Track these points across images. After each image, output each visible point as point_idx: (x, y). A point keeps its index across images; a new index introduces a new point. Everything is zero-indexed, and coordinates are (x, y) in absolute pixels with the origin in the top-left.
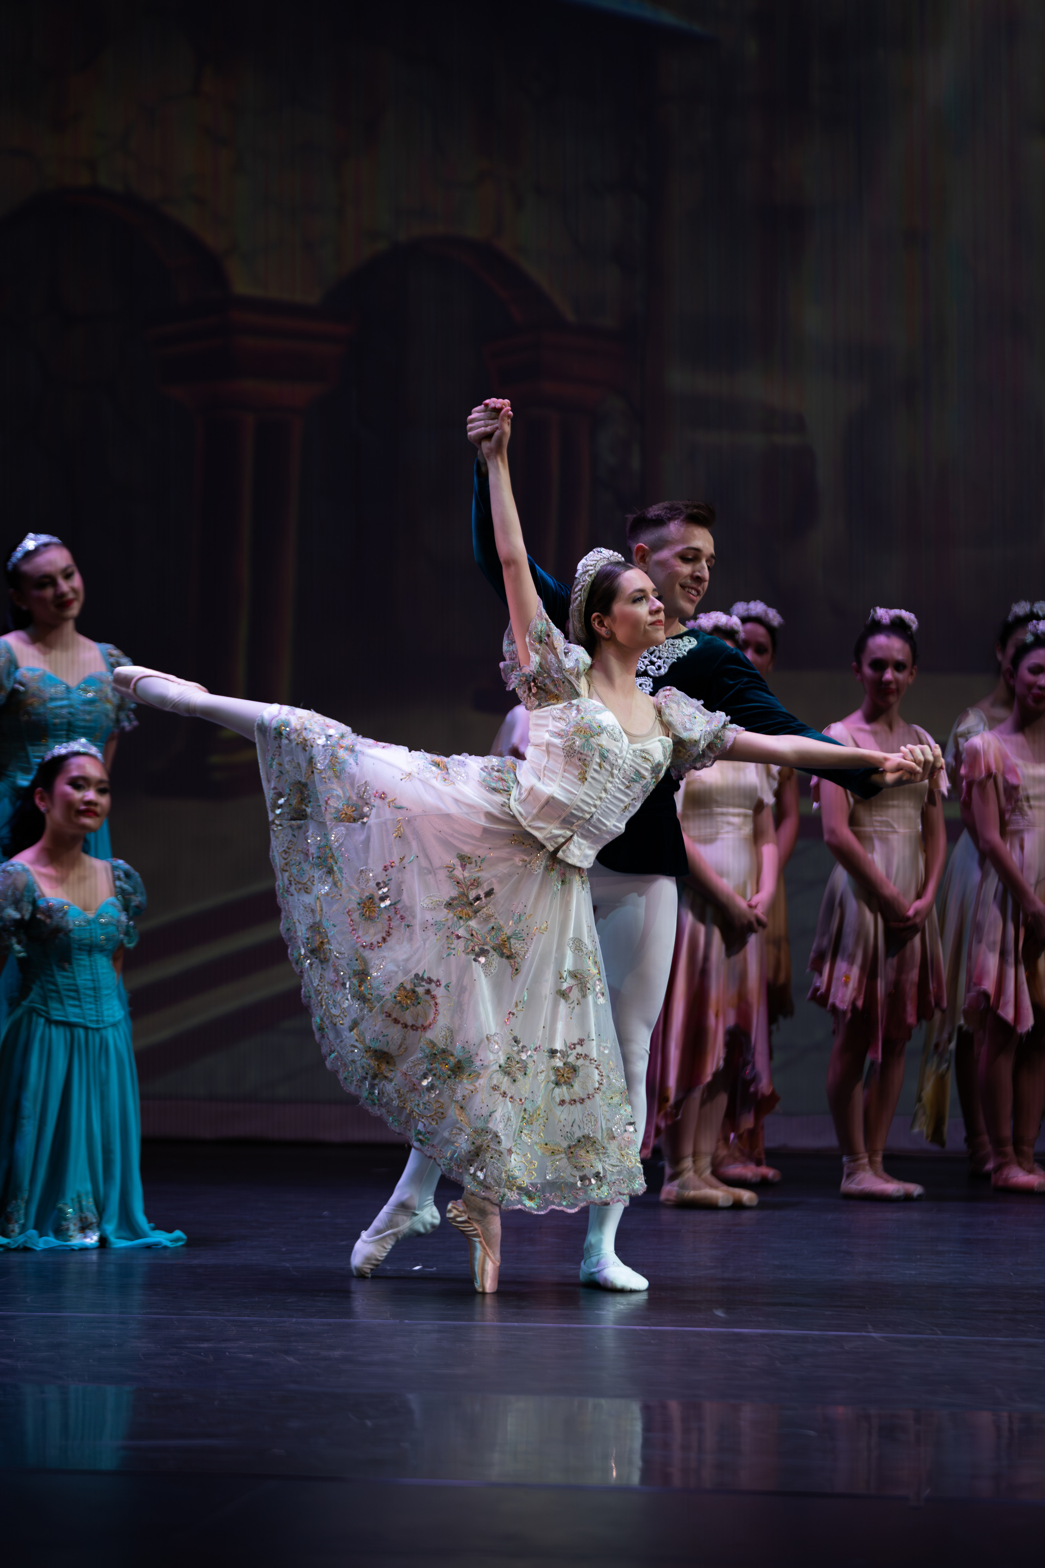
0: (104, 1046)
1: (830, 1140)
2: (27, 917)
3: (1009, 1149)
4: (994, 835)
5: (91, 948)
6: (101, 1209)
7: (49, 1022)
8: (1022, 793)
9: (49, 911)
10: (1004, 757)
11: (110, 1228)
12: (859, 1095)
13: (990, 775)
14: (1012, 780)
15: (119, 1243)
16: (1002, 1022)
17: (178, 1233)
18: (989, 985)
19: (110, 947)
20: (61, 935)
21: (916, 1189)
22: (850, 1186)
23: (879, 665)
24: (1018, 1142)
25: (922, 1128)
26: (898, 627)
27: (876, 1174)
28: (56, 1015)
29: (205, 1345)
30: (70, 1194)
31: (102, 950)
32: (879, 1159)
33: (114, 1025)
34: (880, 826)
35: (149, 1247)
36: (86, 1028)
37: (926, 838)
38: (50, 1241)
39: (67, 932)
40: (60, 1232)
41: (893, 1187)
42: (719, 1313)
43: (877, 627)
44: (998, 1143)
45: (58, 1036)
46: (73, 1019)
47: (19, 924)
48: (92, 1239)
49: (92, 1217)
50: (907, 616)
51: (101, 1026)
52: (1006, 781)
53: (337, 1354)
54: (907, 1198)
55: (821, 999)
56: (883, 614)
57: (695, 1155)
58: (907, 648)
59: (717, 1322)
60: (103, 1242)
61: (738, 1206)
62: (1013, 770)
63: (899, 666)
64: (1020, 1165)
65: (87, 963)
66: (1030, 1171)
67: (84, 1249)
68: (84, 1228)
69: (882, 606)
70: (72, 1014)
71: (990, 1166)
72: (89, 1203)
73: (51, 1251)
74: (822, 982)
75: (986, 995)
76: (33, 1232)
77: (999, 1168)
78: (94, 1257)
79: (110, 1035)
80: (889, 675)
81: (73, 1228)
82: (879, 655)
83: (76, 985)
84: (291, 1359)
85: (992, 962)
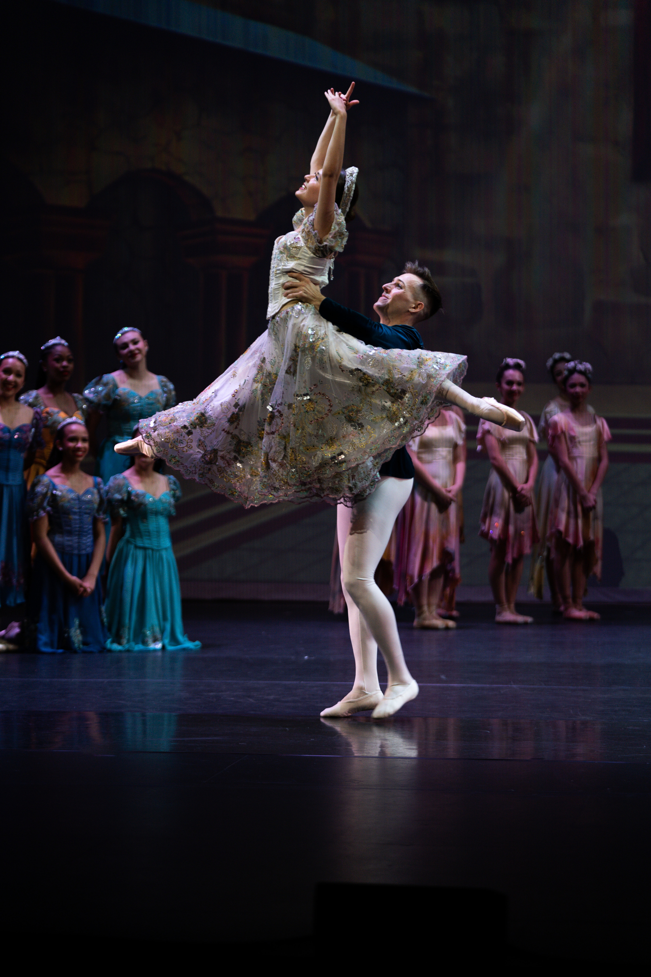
0: (161, 558)
1: (489, 597)
2: (125, 498)
3: (570, 600)
4: (566, 459)
5: (157, 513)
6: (163, 631)
7: (136, 547)
8: (577, 440)
9: (137, 495)
10: (569, 424)
11: (167, 641)
12: (503, 578)
13: (563, 432)
14: (572, 434)
15: (170, 648)
16: (568, 544)
17: (197, 643)
18: (562, 528)
19: (165, 513)
20: (142, 506)
21: (529, 619)
22: (499, 618)
23: (510, 383)
24: (575, 598)
25: (533, 590)
26: (517, 367)
27: (512, 613)
28: (139, 543)
29: (212, 694)
30: (148, 625)
31: (162, 514)
32: (512, 605)
33: (166, 549)
34: (509, 457)
35: (184, 649)
36: (153, 550)
37: (529, 461)
38: (139, 647)
39: (145, 505)
40: (144, 643)
41: (520, 619)
42: (443, 677)
43: (508, 367)
44: (565, 598)
45: (140, 554)
46: (147, 545)
47: (122, 501)
48: (159, 646)
49: (159, 636)
50: (521, 362)
51: (160, 548)
52: (569, 434)
53: (272, 697)
54: (526, 624)
55: (485, 535)
56: (511, 361)
57: (429, 605)
58: (521, 375)
59: (441, 681)
60: (164, 647)
61: (447, 628)
62: (572, 429)
63: (519, 384)
64: (576, 607)
65: (154, 520)
66: (580, 610)
67: (155, 651)
68: (155, 640)
69: (509, 357)
70: (146, 543)
71: (562, 608)
72: (157, 629)
73: (141, 652)
74: (485, 528)
75: (559, 532)
76: (132, 644)
77: (566, 609)
78: (160, 654)
79: (164, 554)
80: (515, 387)
81: (150, 640)
82: (510, 378)
83: (148, 529)
84: (251, 700)
85: (563, 517)
